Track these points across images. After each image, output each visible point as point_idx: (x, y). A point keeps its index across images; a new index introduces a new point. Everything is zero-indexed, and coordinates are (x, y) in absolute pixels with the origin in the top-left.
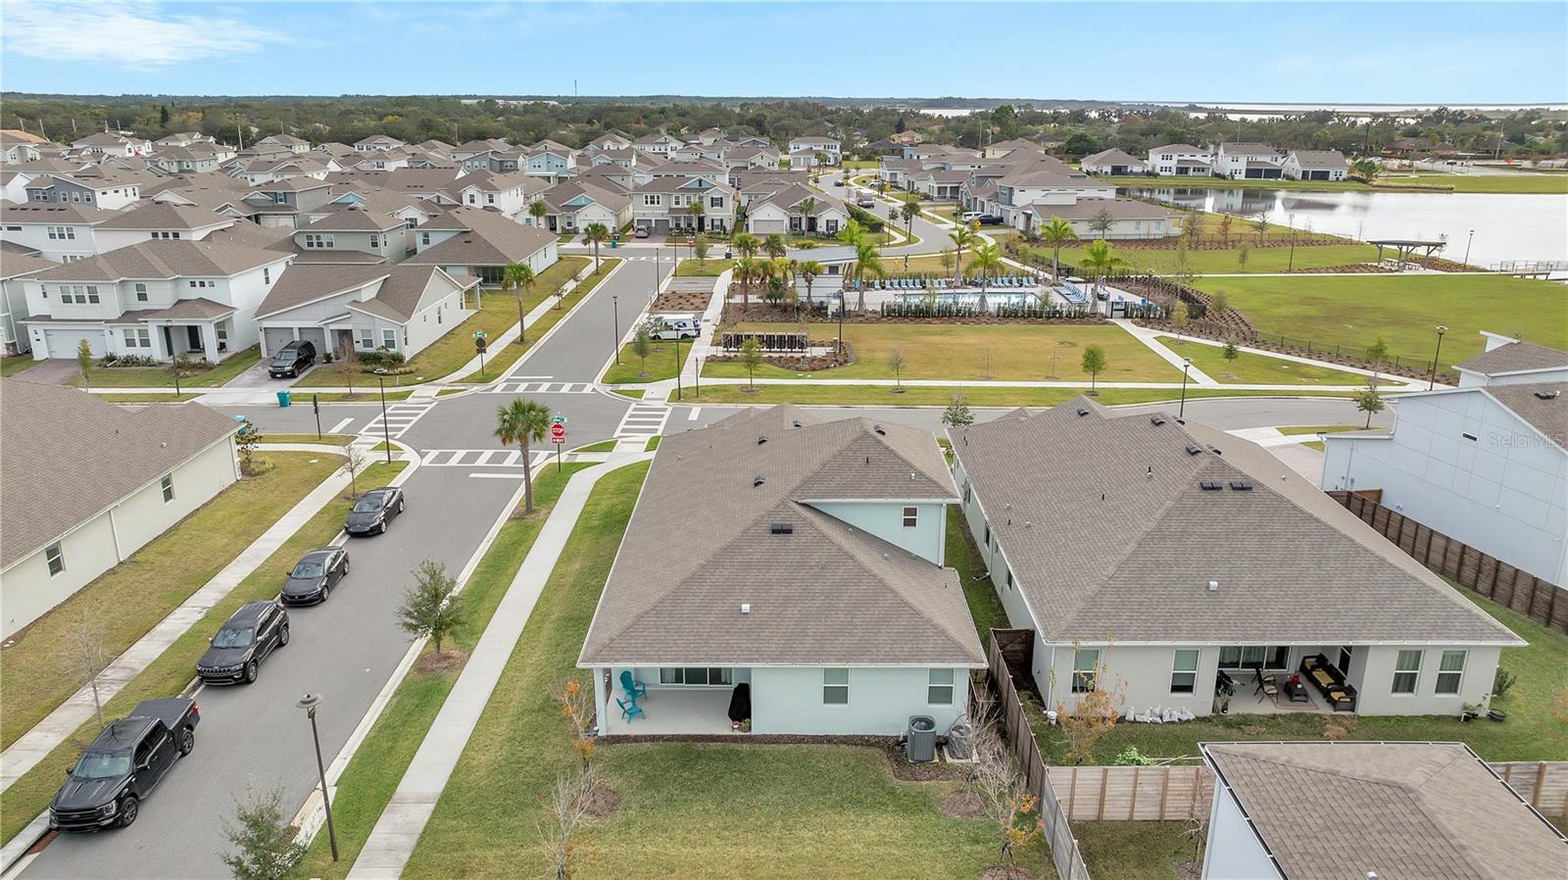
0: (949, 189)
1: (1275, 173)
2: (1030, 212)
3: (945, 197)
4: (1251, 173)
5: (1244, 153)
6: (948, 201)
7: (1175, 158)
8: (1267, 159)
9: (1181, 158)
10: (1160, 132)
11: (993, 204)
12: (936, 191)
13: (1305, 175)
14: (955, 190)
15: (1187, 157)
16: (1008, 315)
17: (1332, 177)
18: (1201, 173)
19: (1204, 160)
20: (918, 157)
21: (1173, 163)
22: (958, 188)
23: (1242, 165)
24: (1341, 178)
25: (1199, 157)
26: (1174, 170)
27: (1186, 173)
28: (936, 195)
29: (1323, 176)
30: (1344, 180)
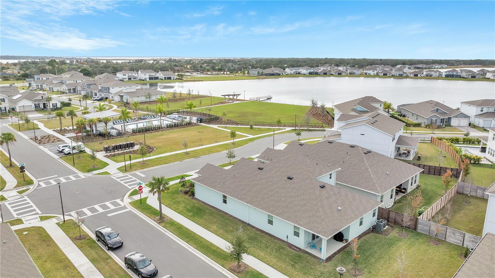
0: (72, 89)
1: (157, 78)
2: (122, 95)
3: (71, 92)
4: (151, 78)
5: (148, 73)
6: (72, 93)
7: (127, 75)
8: (154, 74)
9: (128, 75)
10: (109, 68)
11: (100, 93)
12: (67, 90)
13: (165, 78)
14: (74, 89)
15: (130, 75)
16: (170, 127)
17: (172, 78)
18: (135, 79)
19: (135, 75)
20: (42, 79)
21: (127, 77)
22: (75, 88)
23: (147, 76)
24: (175, 79)
25: (133, 75)
26: (127, 79)
27: (131, 79)
28: (67, 92)
29: (170, 78)
30: (176, 79)
